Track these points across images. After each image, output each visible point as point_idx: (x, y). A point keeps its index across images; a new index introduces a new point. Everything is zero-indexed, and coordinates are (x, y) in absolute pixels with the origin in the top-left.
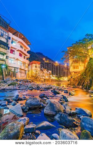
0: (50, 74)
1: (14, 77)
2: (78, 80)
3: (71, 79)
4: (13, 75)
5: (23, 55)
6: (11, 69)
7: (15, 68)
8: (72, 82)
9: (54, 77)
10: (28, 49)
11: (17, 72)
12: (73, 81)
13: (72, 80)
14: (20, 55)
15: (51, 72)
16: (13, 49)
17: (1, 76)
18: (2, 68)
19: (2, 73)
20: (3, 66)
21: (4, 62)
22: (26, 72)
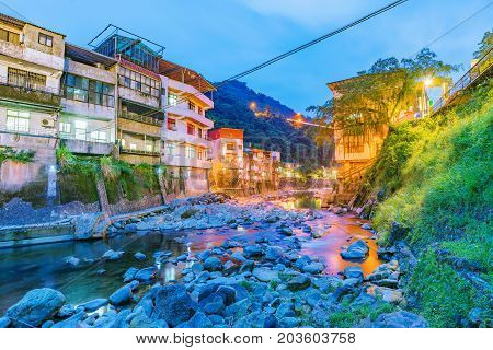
0: (275, 165)
1: (182, 193)
2: (357, 188)
3: (338, 185)
4: (178, 189)
5: (197, 127)
6: (172, 173)
7: (180, 167)
8: (340, 195)
9: (289, 172)
10: (207, 105)
11: (186, 179)
12: (344, 191)
13: (341, 188)
14: (190, 130)
15: (278, 155)
16: (172, 118)
17: (158, 196)
18: (156, 176)
19: (159, 187)
20: (160, 171)
21: (159, 158)
22: (207, 173)
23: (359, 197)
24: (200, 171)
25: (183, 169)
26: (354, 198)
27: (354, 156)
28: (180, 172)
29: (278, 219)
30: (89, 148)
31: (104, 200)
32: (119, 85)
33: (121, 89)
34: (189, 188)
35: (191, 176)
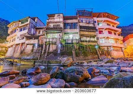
1: (109, 56)
4: (107, 54)
5: (113, 32)
6: (104, 49)
7: (107, 46)
10: (117, 24)
11: (111, 51)
14: (110, 33)
16: (101, 30)
17: (97, 56)
18: (95, 49)
19: (97, 53)
20: (97, 47)
21: (96, 43)
22: (122, 50)
24: (118, 48)
25: (109, 47)
28: (108, 49)
30: (72, 41)
31: (74, 55)
32: (79, 22)
33: (80, 23)
34: (113, 55)
35: (114, 50)
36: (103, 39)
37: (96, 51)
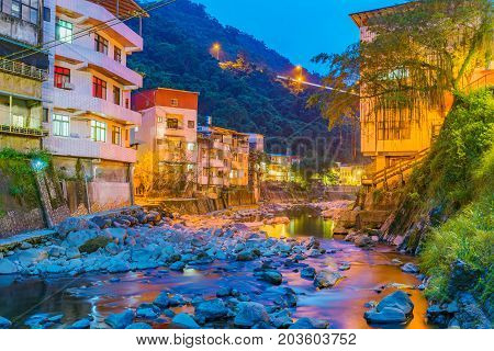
1: (82, 206)
2: (397, 202)
3: (364, 196)
4: (74, 198)
5: (110, 84)
6: (63, 168)
7: (79, 158)
8: (366, 213)
10: (131, 44)
11: (90, 180)
12: (374, 206)
13: (369, 201)
14: (98, 90)
16: (63, 64)
17: (36, 211)
18: (33, 174)
19: (39, 195)
20: (39, 165)
21: (38, 141)
22: (128, 172)
23: (399, 216)
24: (116, 167)
25: (83, 162)
26: (390, 219)
27: (392, 145)
28: (79, 167)
29: (257, 254)
34: (95, 197)
35: (100, 176)
36: (65, 118)
37: (36, 185)
